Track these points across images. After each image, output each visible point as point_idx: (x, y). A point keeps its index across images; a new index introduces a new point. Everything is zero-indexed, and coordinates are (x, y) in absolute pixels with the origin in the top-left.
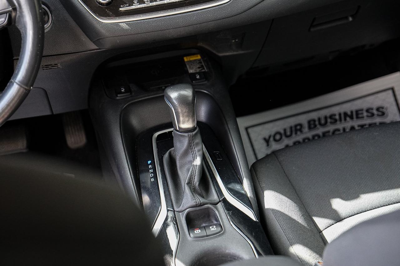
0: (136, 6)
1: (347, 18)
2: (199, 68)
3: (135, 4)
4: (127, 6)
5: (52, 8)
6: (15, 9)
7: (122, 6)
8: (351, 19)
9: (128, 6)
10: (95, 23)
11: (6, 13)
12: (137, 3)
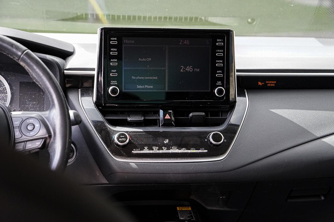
0: (146, 151)
1: (319, 196)
2: (189, 217)
3: (145, 150)
4: (138, 150)
5: (78, 146)
6: (50, 136)
7: (134, 150)
8: (323, 198)
9: (140, 150)
10: (110, 160)
11: (43, 138)
12: (147, 149)
